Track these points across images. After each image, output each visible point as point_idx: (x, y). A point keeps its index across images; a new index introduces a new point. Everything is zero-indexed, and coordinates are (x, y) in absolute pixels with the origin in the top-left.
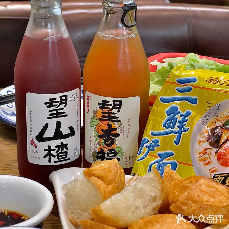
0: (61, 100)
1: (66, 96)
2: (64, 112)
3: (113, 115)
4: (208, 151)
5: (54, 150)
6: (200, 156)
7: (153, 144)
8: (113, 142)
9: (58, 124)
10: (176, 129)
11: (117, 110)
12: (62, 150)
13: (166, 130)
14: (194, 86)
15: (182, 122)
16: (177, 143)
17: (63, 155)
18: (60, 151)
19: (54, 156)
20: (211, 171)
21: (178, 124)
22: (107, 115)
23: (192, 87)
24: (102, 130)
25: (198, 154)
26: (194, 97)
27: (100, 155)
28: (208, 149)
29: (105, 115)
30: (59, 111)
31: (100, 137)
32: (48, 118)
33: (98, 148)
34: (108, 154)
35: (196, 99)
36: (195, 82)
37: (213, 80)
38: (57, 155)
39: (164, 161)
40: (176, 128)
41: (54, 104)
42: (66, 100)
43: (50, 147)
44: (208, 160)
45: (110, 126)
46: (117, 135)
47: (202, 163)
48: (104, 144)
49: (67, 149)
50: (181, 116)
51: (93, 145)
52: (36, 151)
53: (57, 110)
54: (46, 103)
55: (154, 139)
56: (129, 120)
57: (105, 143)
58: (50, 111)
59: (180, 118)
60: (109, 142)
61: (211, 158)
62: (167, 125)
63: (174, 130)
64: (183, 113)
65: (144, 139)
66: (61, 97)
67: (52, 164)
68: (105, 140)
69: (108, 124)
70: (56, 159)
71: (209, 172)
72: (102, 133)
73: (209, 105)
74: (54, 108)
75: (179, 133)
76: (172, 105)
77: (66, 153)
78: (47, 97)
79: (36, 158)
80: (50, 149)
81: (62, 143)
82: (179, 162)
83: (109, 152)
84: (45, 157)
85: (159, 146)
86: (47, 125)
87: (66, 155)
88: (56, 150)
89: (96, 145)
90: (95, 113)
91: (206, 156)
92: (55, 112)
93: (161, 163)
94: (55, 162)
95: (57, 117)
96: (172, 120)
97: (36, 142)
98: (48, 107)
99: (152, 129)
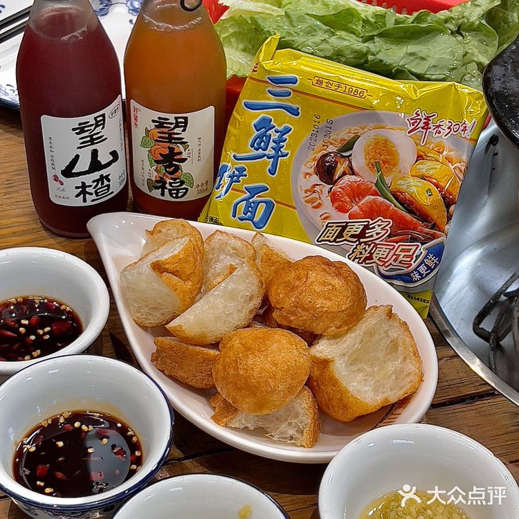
0: (97, 122)
1: (103, 116)
2: (102, 136)
3: (176, 136)
4: (317, 188)
5: (91, 186)
6: (307, 195)
7: (236, 173)
8: (177, 168)
9: (95, 153)
10: (270, 152)
11: (183, 128)
12: (102, 183)
13: (256, 152)
14: (293, 90)
15: (278, 142)
16: (272, 172)
17: (104, 190)
18: (100, 186)
19: (91, 194)
20: (323, 217)
21: (272, 144)
22: (167, 136)
23: (291, 91)
24: (161, 154)
25: (303, 192)
26: (295, 106)
27: (159, 184)
28: (317, 185)
29: (164, 135)
30: (94, 137)
31: (158, 162)
32: (78, 148)
33: (154, 176)
34: (170, 184)
35: (298, 109)
36: (295, 83)
37: (322, 83)
38: (96, 191)
39: (255, 198)
40: (270, 150)
41: (85, 129)
42: (104, 120)
43: (83, 183)
44: (319, 201)
45: (171, 149)
46: (184, 160)
47: (309, 205)
48: (164, 171)
49: (109, 180)
50: (276, 132)
51: (146, 171)
52: (63, 190)
53: (91, 137)
54: (74, 130)
55: (237, 166)
56: (199, 138)
57: (166, 170)
58: (80, 139)
59: (274, 135)
60: (171, 170)
61: (322, 199)
62: (256, 145)
63: (266, 152)
64: (280, 129)
65: (223, 166)
66: (95, 118)
67: (89, 203)
68: (166, 167)
69: (169, 147)
70: (94, 197)
71: (320, 219)
72: (161, 158)
73: (318, 120)
74: (87, 134)
75: (276, 158)
76: (262, 114)
77: (108, 186)
78: (75, 122)
79: (63, 197)
80: (84, 186)
81: (101, 176)
82: (276, 202)
83: (172, 181)
84: (78, 196)
85: (246, 176)
86: (77, 157)
87: (108, 189)
88: (93, 187)
89: (151, 172)
90: (147, 131)
91: (315, 195)
92: (89, 139)
93: (251, 200)
94: (93, 201)
95: (93, 144)
96: (263, 138)
97: (62, 178)
98: (77, 134)
99: (234, 151)
